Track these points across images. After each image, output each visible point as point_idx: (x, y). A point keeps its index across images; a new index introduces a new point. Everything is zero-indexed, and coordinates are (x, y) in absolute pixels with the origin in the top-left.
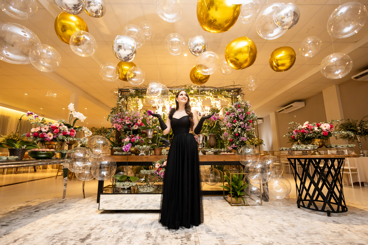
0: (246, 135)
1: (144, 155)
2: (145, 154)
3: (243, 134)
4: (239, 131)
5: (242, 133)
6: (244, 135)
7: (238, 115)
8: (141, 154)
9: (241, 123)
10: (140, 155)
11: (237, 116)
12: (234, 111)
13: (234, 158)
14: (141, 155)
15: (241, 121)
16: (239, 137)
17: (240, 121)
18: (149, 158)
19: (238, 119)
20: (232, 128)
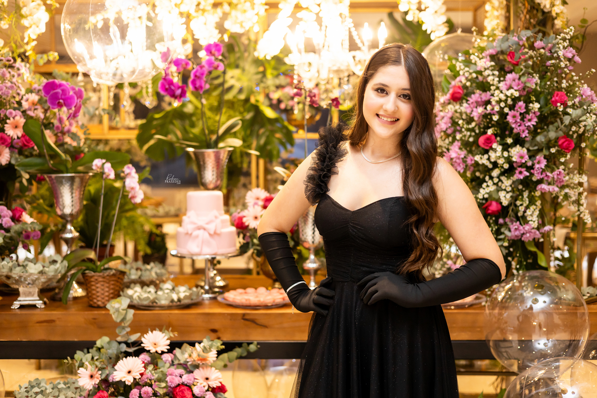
0: (537, 213)
1: (34, 307)
2: (39, 303)
3: (522, 209)
4: (502, 194)
5: (518, 203)
6: (529, 212)
7: (506, 110)
8: (23, 300)
9: (517, 153)
10: (16, 305)
11: (496, 118)
12: (485, 87)
13: (472, 327)
14: (22, 307)
15: (519, 141)
16: (501, 221)
17: (509, 141)
18: (58, 322)
19: (503, 129)
20: (474, 172)
